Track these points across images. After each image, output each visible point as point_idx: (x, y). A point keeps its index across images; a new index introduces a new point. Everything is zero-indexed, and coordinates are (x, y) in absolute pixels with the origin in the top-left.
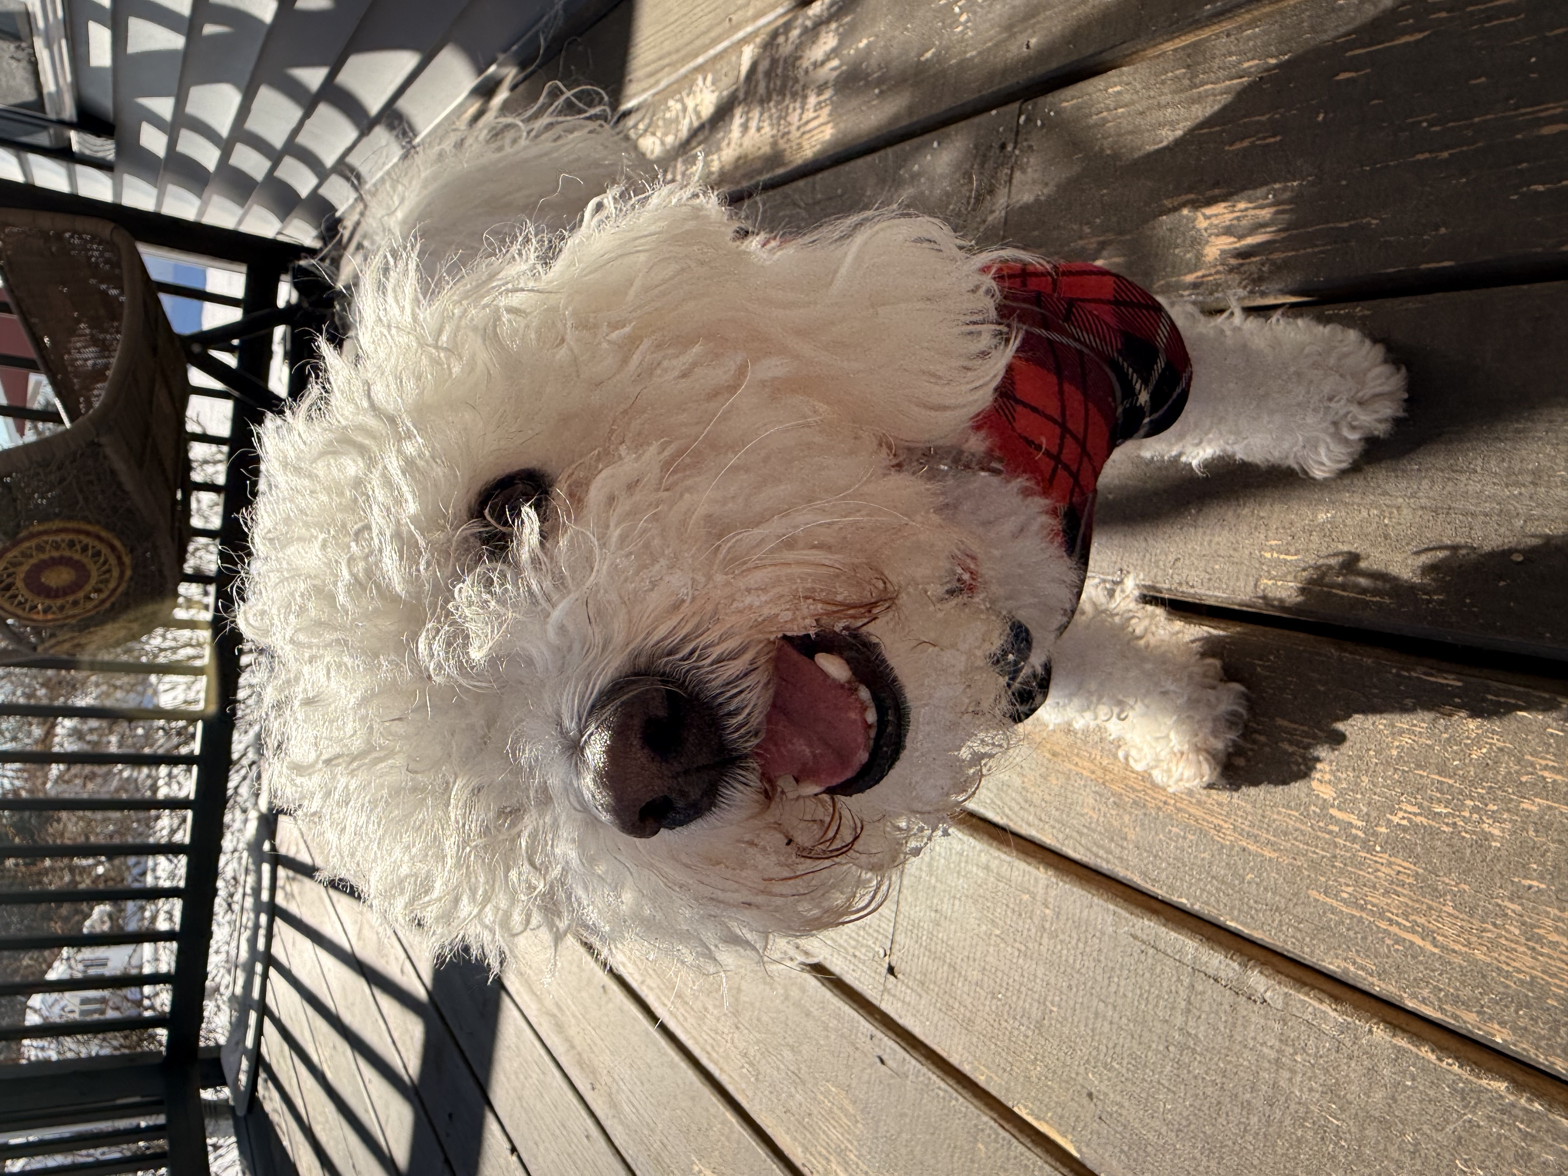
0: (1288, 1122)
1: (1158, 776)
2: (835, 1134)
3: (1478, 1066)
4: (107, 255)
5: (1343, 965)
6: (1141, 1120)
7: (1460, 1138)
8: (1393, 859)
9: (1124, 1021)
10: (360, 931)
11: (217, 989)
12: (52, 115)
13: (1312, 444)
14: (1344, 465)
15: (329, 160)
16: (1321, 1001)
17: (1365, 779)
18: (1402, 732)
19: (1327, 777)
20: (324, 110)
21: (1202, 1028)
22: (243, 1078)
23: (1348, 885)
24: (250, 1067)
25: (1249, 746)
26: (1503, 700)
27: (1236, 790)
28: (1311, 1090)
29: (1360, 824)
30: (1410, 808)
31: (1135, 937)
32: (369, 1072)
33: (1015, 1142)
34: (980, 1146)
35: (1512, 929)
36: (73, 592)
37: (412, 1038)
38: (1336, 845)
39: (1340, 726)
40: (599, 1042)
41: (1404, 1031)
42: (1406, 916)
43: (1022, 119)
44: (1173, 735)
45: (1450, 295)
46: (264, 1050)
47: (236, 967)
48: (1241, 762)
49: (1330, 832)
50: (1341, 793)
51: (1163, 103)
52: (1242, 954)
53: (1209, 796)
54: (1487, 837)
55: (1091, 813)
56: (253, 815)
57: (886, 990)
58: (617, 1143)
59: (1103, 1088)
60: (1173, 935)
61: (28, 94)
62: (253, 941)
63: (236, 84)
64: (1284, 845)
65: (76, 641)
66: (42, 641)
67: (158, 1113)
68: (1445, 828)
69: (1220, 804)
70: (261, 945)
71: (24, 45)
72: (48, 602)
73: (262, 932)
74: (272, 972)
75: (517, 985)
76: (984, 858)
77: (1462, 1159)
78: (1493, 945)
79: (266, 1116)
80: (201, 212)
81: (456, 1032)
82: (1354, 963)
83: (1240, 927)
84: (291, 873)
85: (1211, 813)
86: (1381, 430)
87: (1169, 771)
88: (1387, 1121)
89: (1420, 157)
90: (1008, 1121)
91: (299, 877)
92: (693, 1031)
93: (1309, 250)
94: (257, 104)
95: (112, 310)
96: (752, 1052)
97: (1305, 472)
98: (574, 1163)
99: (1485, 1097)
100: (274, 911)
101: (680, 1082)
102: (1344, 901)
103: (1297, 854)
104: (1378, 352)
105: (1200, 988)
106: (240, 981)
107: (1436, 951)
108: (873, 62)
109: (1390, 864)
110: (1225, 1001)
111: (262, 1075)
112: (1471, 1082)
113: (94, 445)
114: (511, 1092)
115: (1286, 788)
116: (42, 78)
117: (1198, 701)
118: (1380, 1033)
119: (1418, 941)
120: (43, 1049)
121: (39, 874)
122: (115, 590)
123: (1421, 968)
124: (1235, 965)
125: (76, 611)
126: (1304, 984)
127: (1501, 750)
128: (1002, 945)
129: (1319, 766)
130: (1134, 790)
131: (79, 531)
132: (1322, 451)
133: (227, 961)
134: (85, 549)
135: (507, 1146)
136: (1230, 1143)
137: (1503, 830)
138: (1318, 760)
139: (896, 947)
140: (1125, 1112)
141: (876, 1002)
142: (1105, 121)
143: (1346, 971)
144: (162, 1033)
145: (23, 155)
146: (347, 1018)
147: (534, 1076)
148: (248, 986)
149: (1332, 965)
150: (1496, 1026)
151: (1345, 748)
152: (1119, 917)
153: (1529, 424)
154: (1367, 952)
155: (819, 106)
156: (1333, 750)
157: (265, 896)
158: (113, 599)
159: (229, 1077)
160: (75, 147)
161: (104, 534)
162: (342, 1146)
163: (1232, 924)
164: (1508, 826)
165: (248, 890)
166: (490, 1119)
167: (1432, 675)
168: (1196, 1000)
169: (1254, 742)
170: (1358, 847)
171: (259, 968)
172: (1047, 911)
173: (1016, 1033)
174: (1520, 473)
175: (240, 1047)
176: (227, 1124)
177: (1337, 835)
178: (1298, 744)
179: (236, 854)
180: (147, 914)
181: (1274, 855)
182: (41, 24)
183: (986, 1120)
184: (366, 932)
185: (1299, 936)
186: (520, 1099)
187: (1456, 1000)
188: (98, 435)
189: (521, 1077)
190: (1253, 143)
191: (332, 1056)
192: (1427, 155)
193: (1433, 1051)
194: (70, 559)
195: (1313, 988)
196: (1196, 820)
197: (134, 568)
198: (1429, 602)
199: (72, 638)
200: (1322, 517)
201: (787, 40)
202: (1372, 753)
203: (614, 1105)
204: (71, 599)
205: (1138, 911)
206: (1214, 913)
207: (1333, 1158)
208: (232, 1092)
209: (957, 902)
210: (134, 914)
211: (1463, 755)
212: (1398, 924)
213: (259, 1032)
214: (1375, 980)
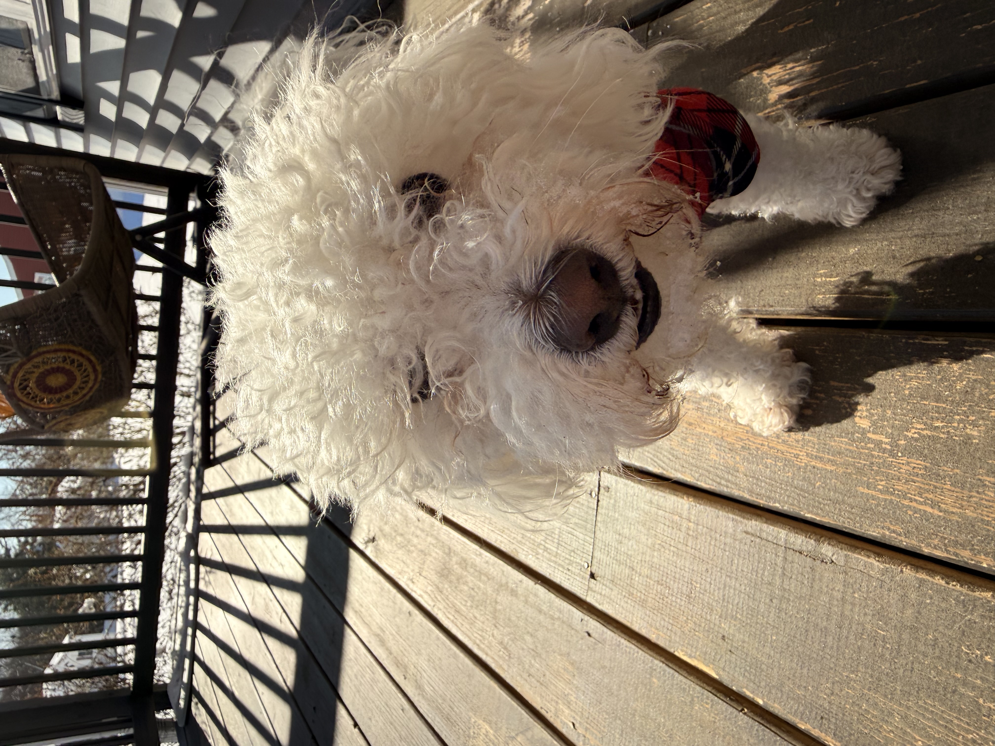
0: (852, 637)
1: (756, 427)
2: (561, 685)
3: (972, 586)
4: (82, 181)
5: (881, 531)
6: (757, 649)
7: (964, 632)
8: (910, 460)
9: (743, 587)
10: (253, 598)
11: (164, 651)
12: (45, 97)
13: (843, 203)
14: (864, 216)
15: (217, 117)
16: (869, 557)
17: (889, 412)
18: (911, 379)
19: (865, 414)
20: (213, 84)
21: (793, 585)
22: (182, 703)
23: (882, 481)
24: (186, 696)
25: (813, 401)
26: (974, 349)
27: (807, 430)
28: (865, 614)
29: (887, 440)
30: (919, 426)
31: (747, 533)
32: (262, 688)
33: (676, 675)
34: (655, 680)
35: (990, 493)
36: (66, 389)
37: (288, 663)
38: (873, 456)
39: (870, 380)
40: (408, 648)
41: (923, 569)
42: (920, 495)
43: (650, 33)
44: (763, 397)
45: (926, 102)
46: (195, 683)
47: (175, 632)
48: (809, 412)
49: (868, 449)
50: (874, 423)
51: (738, 10)
52: (816, 534)
53: (789, 436)
54: (970, 437)
55: (715, 458)
56: (183, 535)
57: (589, 588)
58: (421, 711)
59: (731, 631)
60: (771, 527)
61: (30, 83)
62: (185, 615)
63: (159, 70)
64: (839, 460)
65: (68, 422)
66: (47, 421)
67: (129, 727)
68: (942, 436)
69: (797, 441)
70: (191, 616)
71: (26, 51)
72: (50, 397)
73: (191, 608)
74: (199, 633)
75: (355, 619)
76: (648, 496)
77: (965, 645)
78: (979, 505)
79: (197, 725)
80: (139, 156)
81: (316, 654)
82: (889, 529)
83: (814, 517)
84: (208, 569)
85: (790, 446)
86: (886, 189)
87: (763, 422)
88: (916, 628)
89: (903, 19)
90: (672, 662)
91: (214, 570)
92: (468, 632)
93: (835, 87)
94: (171, 84)
95: (86, 216)
96: (506, 639)
97: (839, 223)
98: (395, 728)
99: (978, 603)
100: (198, 594)
101: (460, 666)
102: (880, 491)
103: (847, 465)
104: (882, 141)
105: (790, 559)
106: (178, 641)
107: (941, 514)
108: (555, 11)
109: (908, 463)
110: (807, 565)
111: (195, 700)
112: (968, 595)
113: (78, 295)
114: (353, 688)
115: (838, 425)
116: (38, 72)
117: (778, 375)
118: (908, 572)
119: (929, 510)
120: (54, 690)
121: (49, 579)
122: (91, 388)
123: (932, 526)
124: (812, 541)
125: (68, 402)
126: (857, 548)
127: (975, 380)
128: (663, 550)
129: (859, 408)
130: (742, 440)
131: (69, 351)
132: (850, 207)
133: (170, 632)
134: (73, 362)
135: (351, 723)
136: (815, 656)
137: (979, 431)
138: (858, 404)
139: (595, 561)
140: (746, 645)
141: (583, 597)
142: (702, 26)
143: (884, 535)
144: (130, 677)
145: (27, 124)
146: (247, 655)
147: (367, 676)
148: (183, 644)
149: (874, 533)
150: (983, 557)
151: (876, 394)
152: (736, 521)
153: (981, 174)
154: (897, 520)
155: (522, 43)
156: (867, 396)
157: (192, 585)
158: (91, 394)
159: (173, 701)
160: (60, 117)
161: (84, 352)
162: (246, 737)
163: (809, 516)
164: (983, 428)
165: (182, 583)
166: (340, 708)
167: (928, 340)
168: (788, 566)
169: (817, 398)
170: (887, 455)
171: (190, 631)
172: (691, 524)
173: (674, 604)
174: (977, 205)
175: (180, 683)
176: (173, 734)
177: (873, 450)
178: (845, 396)
179: (173, 564)
180: (118, 603)
181: (833, 468)
182: (36, 36)
183: (658, 664)
184: (258, 599)
185: (852, 516)
186: (359, 691)
187: (956, 543)
188: (79, 289)
189: (359, 677)
190: (796, 26)
191: (238, 682)
192: (906, 17)
193: (943, 579)
194: (63, 368)
195: (863, 549)
196: (782, 453)
197: (104, 374)
198: (924, 294)
199: (66, 419)
200: (852, 251)
201: (500, 6)
202: (892, 395)
203: (419, 687)
204: (65, 394)
205: (748, 516)
206: (797, 510)
207: (882, 656)
208: (176, 712)
209: (632, 527)
210: (110, 603)
211: (950, 387)
212: (916, 501)
213: (191, 672)
214: (903, 538)
